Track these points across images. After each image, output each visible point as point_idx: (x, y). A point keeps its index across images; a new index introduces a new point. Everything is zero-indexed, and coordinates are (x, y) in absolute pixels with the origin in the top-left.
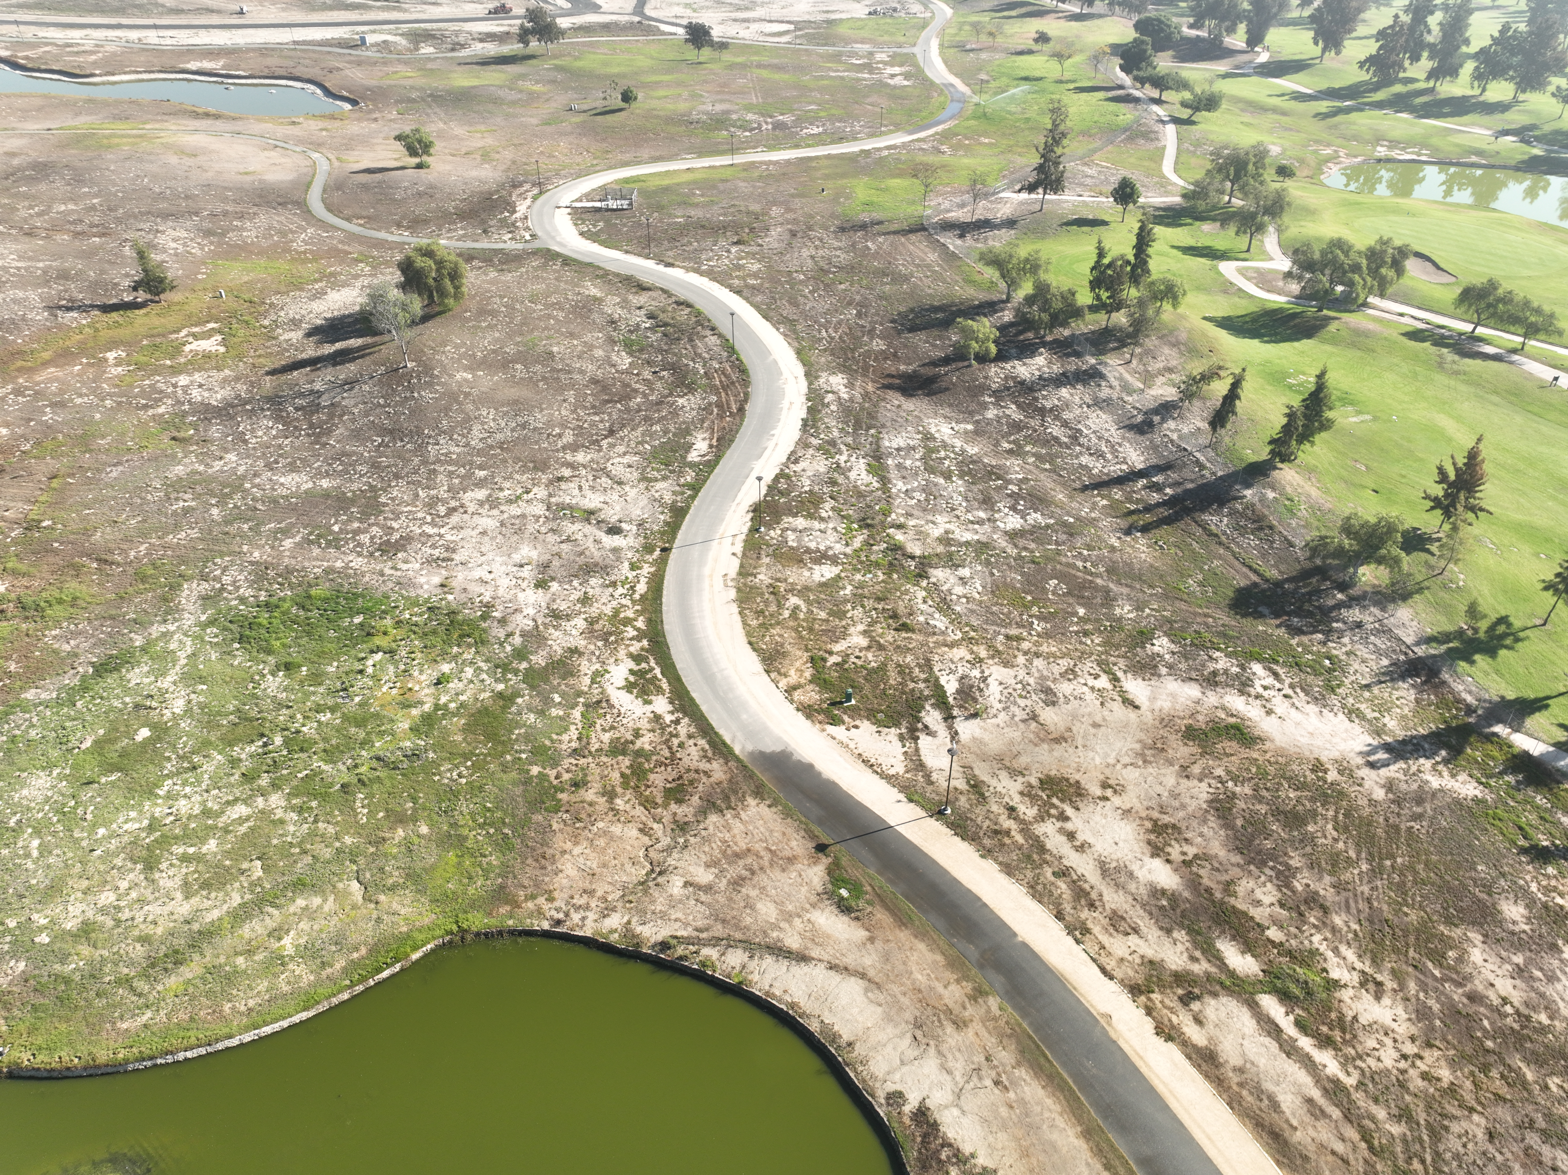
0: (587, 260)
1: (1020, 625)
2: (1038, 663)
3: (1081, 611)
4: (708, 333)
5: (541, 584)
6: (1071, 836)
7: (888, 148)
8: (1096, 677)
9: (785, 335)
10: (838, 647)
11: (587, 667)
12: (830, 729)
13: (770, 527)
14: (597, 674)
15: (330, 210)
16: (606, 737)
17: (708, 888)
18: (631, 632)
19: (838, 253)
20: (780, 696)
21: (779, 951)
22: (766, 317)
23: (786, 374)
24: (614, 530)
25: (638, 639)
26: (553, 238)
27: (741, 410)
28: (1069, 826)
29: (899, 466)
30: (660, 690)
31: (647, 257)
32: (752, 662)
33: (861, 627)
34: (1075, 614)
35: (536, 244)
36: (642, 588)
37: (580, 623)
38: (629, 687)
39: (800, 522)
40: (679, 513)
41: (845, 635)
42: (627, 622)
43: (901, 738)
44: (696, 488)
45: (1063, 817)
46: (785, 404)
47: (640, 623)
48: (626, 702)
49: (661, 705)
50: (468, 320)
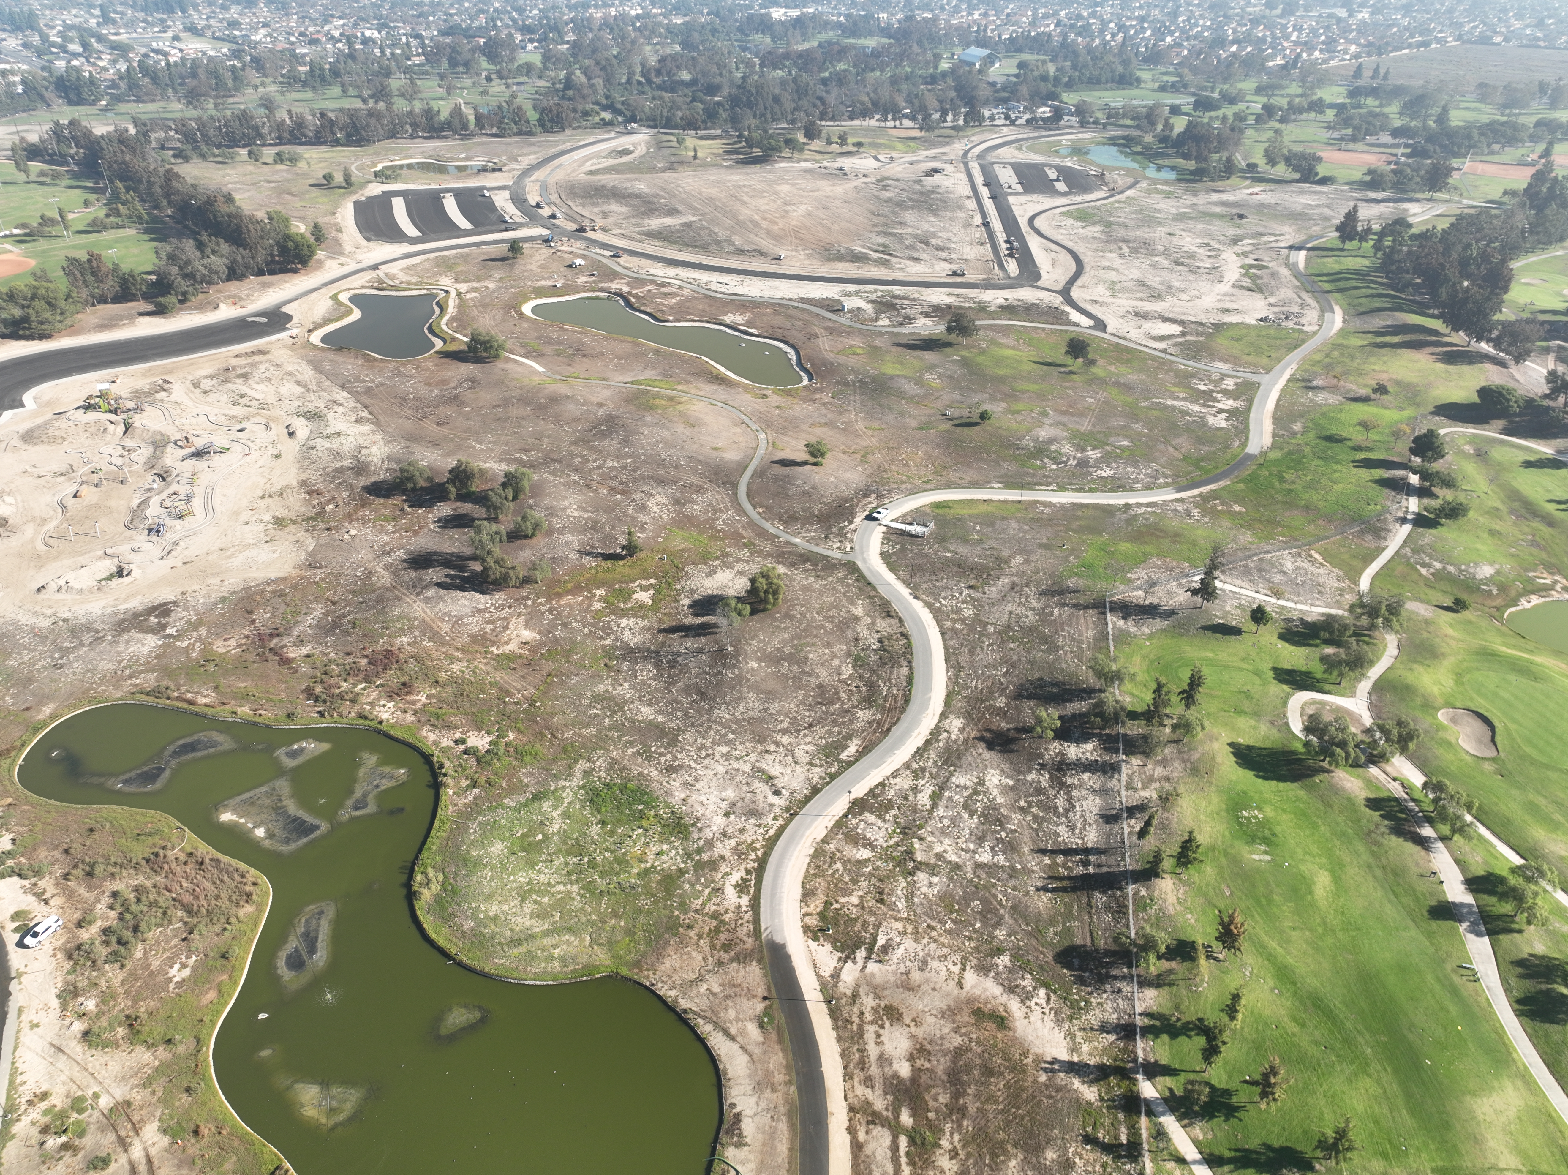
0: (871, 579)
1: (940, 922)
2: (933, 946)
3: (978, 925)
4: (905, 663)
5: (727, 814)
6: (879, 1036)
7: (1149, 505)
8: (955, 964)
9: (949, 678)
10: (842, 900)
11: (724, 868)
12: (810, 942)
13: (854, 817)
14: (727, 874)
15: (748, 495)
16: (713, 908)
17: (715, 995)
18: (753, 856)
19: (1029, 613)
20: (799, 916)
21: (726, 1033)
22: (947, 660)
23: (930, 711)
24: (777, 793)
25: (754, 861)
26: (862, 553)
27: (889, 730)
28: (881, 1031)
29: (950, 798)
30: (748, 893)
31: (908, 585)
32: (798, 892)
33: (860, 893)
34: (973, 925)
35: (850, 557)
36: (772, 832)
37: (733, 843)
38: (736, 886)
39: (872, 818)
40: (816, 791)
41: (850, 894)
42: (755, 850)
43: (840, 959)
44: (833, 777)
45: (882, 1027)
46: (915, 734)
47: (760, 853)
48: (730, 892)
49: (745, 901)
50: (776, 620)
